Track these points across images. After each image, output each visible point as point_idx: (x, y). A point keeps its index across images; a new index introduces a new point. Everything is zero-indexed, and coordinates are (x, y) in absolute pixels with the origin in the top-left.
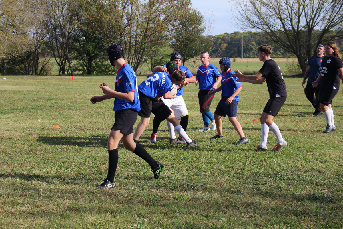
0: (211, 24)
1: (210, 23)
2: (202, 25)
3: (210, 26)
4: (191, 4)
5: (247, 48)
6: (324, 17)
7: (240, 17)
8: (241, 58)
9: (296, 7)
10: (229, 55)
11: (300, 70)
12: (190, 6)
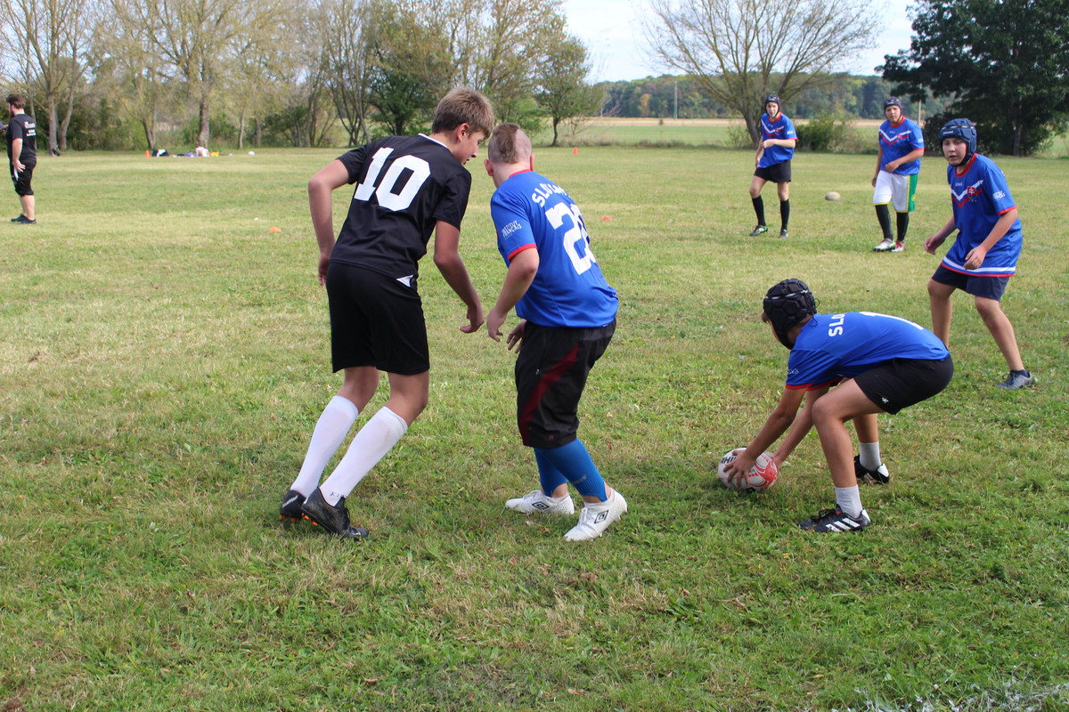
2: (586, 63)
4: (567, 26)
6: (791, 50)
7: (649, 48)
12: (564, 29)
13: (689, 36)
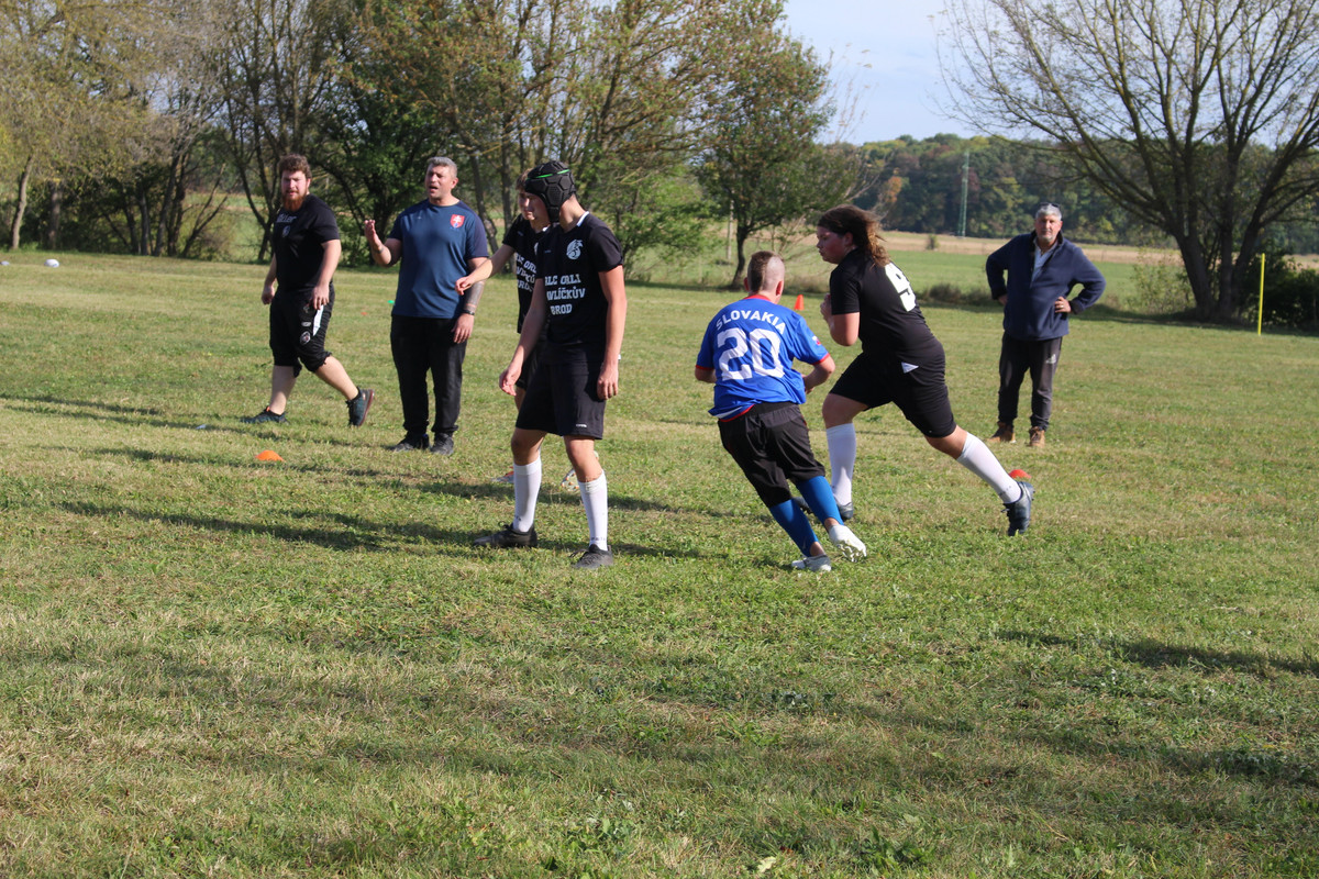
0: (856, 99)
1: (853, 94)
2: (821, 102)
3: (853, 107)
4: (785, 17)
5: (981, 200)
6: (1293, 98)
7: (968, 78)
8: (956, 235)
9: (1185, 50)
10: (912, 223)
11: (1187, 297)
12: (777, 24)
13: (1061, 56)
